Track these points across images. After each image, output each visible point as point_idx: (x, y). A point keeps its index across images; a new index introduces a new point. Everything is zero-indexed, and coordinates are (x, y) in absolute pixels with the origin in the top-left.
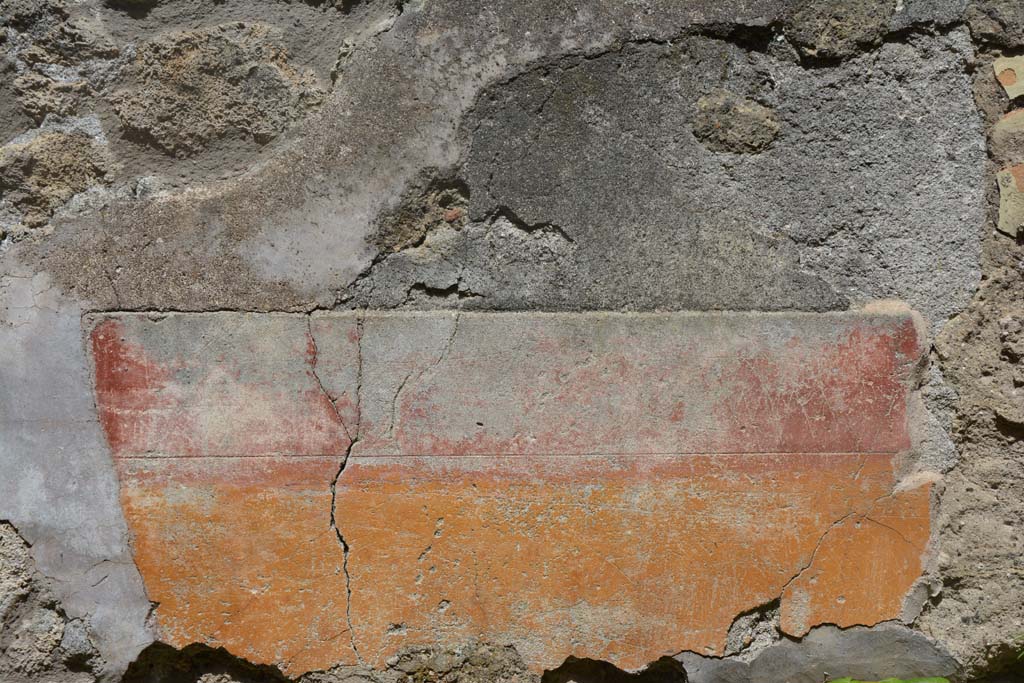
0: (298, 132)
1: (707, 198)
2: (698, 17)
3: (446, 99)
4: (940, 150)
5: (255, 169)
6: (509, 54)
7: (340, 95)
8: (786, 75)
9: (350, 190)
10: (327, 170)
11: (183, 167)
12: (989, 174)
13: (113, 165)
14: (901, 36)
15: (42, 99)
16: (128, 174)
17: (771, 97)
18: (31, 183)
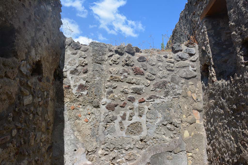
0: (138, 159)
1: (168, 164)
2: (167, 150)
3: (149, 157)
4: (184, 160)
5: (135, 162)
6: (153, 153)
7: (141, 156)
8: (173, 154)
9: (142, 164)
10: (140, 162)
11: (130, 161)
12: (187, 161)
13: (125, 162)
14: (181, 151)
15: (120, 157)
16: (126, 162)
17: (172, 156)
18: (119, 163)
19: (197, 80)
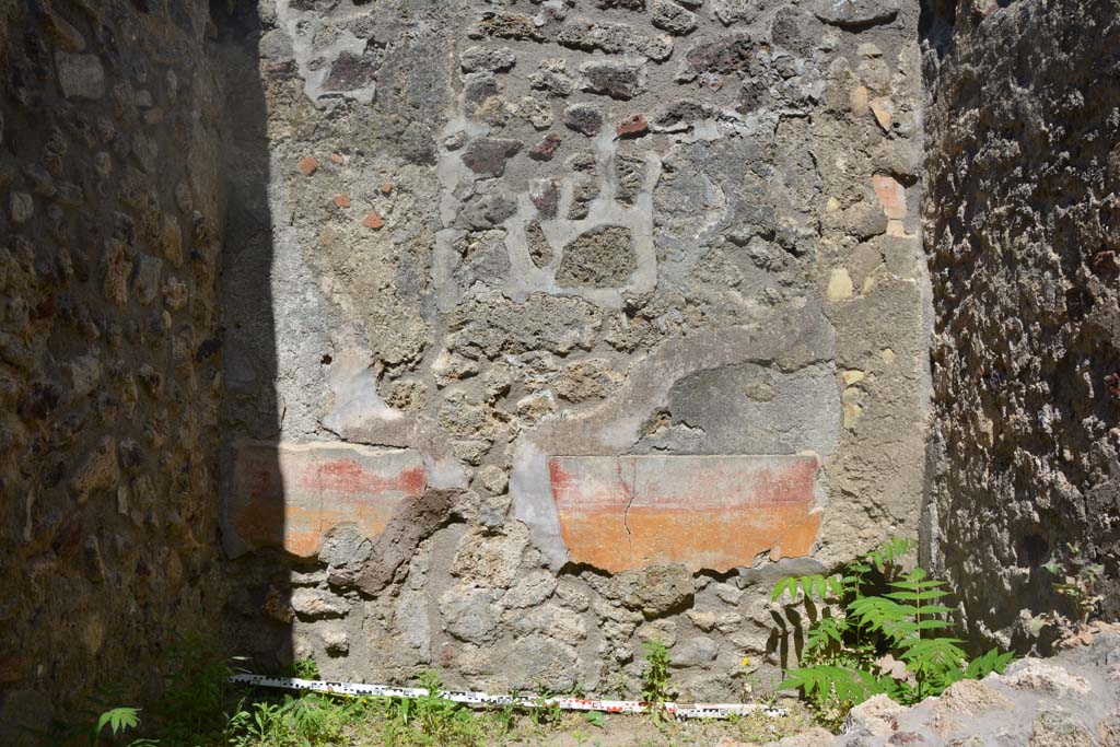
0: (614, 395)
1: (750, 417)
2: (747, 357)
3: (663, 384)
4: (826, 401)
5: (601, 407)
6: (685, 368)
7: (628, 382)
8: (776, 376)
9: (632, 415)
10: (624, 408)
11: (577, 406)
12: (841, 409)
13: (554, 406)
14: (813, 363)
15: (533, 385)
16: (559, 409)
17: (771, 382)
18: (529, 412)
19: (898, 32)
